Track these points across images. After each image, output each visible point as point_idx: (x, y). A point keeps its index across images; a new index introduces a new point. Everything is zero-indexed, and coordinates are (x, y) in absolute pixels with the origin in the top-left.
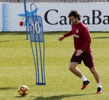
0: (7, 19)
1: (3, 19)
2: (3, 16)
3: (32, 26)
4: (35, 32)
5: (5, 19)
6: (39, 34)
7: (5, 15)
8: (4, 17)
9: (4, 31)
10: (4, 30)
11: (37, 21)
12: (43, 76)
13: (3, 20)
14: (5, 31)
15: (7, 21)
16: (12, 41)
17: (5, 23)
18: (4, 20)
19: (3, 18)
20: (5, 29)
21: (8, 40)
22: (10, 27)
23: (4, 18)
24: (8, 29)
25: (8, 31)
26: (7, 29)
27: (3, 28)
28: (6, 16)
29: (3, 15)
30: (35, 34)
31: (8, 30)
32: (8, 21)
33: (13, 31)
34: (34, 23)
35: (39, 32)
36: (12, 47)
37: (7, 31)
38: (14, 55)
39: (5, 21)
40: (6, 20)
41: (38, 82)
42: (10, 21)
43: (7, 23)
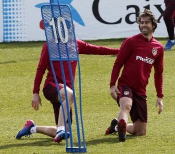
0: (12, 15)
1: (5, 16)
2: (5, 8)
3: (52, 26)
4: (59, 40)
5: (8, 15)
6: (66, 44)
7: (8, 7)
8: (7, 10)
9: (6, 40)
10: (7, 38)
11: (62, 17)
13: (4, 18)
14: (9, 40)
15: (12, 20)
16: (23, 61)
17: (9, 24)
18: (7, 18)
19: (4, 14)
20: (9, 36)
21: (15, 60)
22: (19, 31)
23: (6, 14)
24: (16, 35)
25: (16, 40)
26: (12, 36)
27: (4, 34)
28: (10, 9)
29: (4, 6)
30: (58, 44)
31: (14, 38)
32: (16, 19)
33: (26, 40)
34: (56, 20)
35: (66, 40)
36: (21, 75)
37: (13, 40)
39: (8, 20)
40: (10, 18)
41: (69, 147)
42: (19, 19)
43: (12, 24)
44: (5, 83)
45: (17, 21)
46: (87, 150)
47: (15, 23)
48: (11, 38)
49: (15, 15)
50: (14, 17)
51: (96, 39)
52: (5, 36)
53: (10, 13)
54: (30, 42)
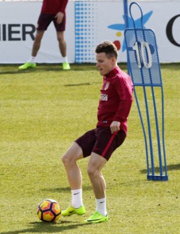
0: (84, 36)
1: (77, 36)
2: (77, 28)
3: (135, 51)
4: (142, 65)
5: (80, 36)
6: (149, 69)
7: (80, 28)
8: (79, 30)
9: (77, 61)
10: (79, 59)
11: (146, 41)
13: (76, 38)
14: (80, 61)
15: (84, 40)
16: (96, 83)
17: (80, 44)
18: (79, 38)
19: (76, 34)
20: (80, 57)
21: (87, 82)
23: (78, 34)
24: (88, 57)
25: (88, 61)
26: (84, 57)
27: (76, 55)
28: (82, 30)
29: (76, 26)
30: (141, 69)
31: (86, 59)
32: (88, 40)
37: (84, 61)
39: (80, 40)
40: (82, 38)
41: (151, 175)
42: (91, 40)
43: (84, 44)
44: (79, 106)
45: (89, 42)
46: (169, 178)
47: (87, 44)
48: (82, 59)
49: (87, 36)
50: (86, 38)
51: (169, 62)
52: (77, 57)
53: (82, 34)
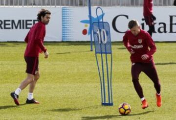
0: (67, 27)
3: (98, 34)
4: (101, 42)
6: (105, 44)
7: (65, 22)
9: (63, 40)
11: (104, 29)
12: (110, 95)
14: (65, 40)
15: (67, 29)
16: (74, 52)
17: (65, 31)
18: (64, 28)
19: (63, 25)
20: (65, 38)
21: (69, 51)
22: (71, 36)
23: (64, 25)
24: (69, 38)
25: (69, 40)
26: (67, 38)
27: (63, 37)
29: (63, 21)
30: (101, 44)
32: (69, 29)
33: (75, 41)
34: (100, 30)
35: (105, 42)
37: (67, 40)
38: (76, 70)
41: (103, 102)
42: (71, 29)
43: (67, 31)
44: (64, 65)
46: (113, 104)
47: (69, 31)
49: (69, 27)
53: (66, 25)
54: (76, 42)
